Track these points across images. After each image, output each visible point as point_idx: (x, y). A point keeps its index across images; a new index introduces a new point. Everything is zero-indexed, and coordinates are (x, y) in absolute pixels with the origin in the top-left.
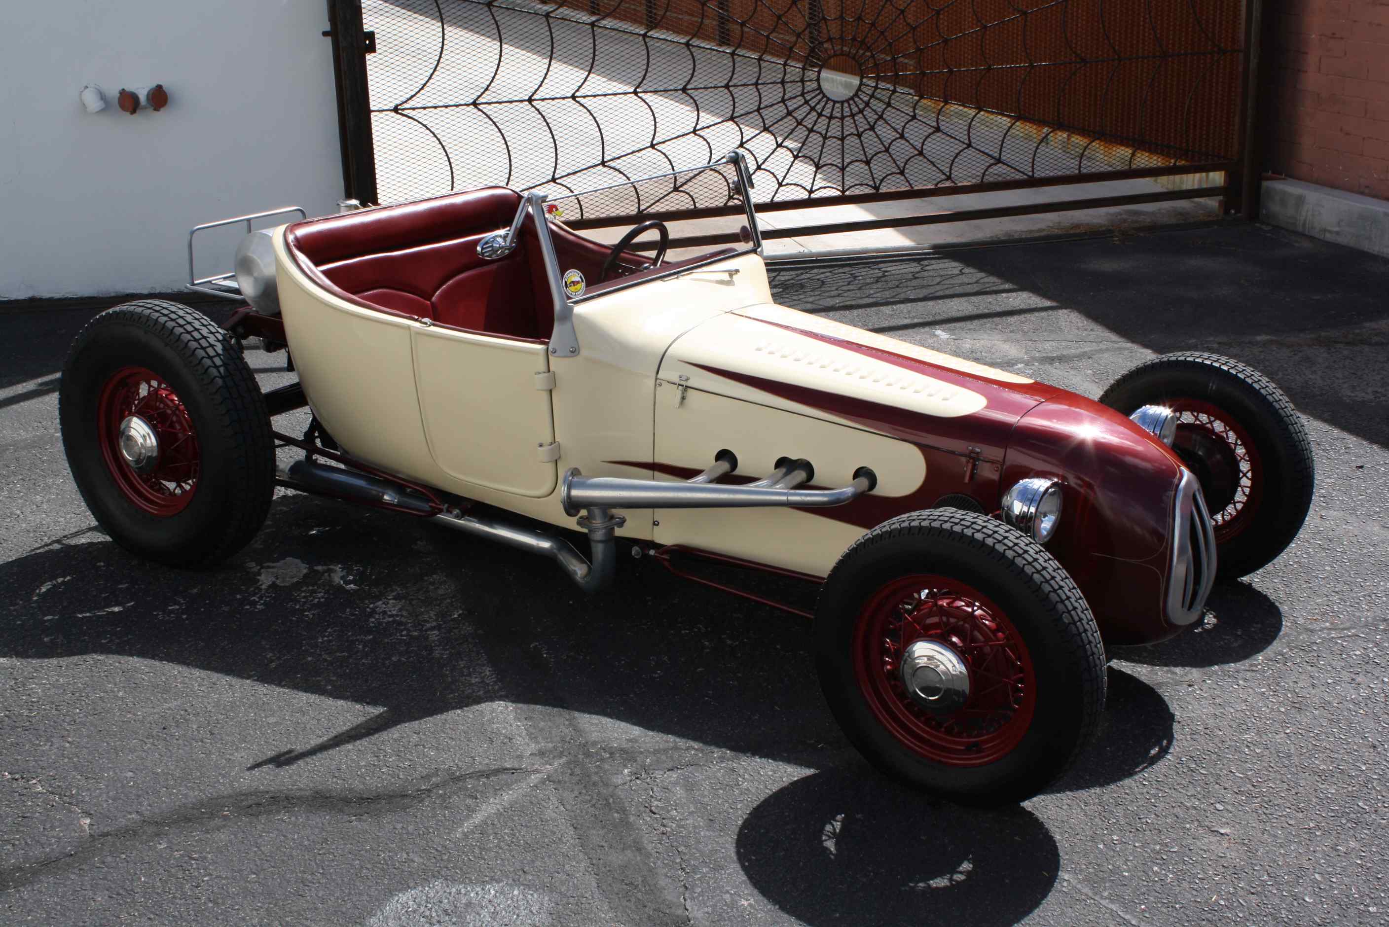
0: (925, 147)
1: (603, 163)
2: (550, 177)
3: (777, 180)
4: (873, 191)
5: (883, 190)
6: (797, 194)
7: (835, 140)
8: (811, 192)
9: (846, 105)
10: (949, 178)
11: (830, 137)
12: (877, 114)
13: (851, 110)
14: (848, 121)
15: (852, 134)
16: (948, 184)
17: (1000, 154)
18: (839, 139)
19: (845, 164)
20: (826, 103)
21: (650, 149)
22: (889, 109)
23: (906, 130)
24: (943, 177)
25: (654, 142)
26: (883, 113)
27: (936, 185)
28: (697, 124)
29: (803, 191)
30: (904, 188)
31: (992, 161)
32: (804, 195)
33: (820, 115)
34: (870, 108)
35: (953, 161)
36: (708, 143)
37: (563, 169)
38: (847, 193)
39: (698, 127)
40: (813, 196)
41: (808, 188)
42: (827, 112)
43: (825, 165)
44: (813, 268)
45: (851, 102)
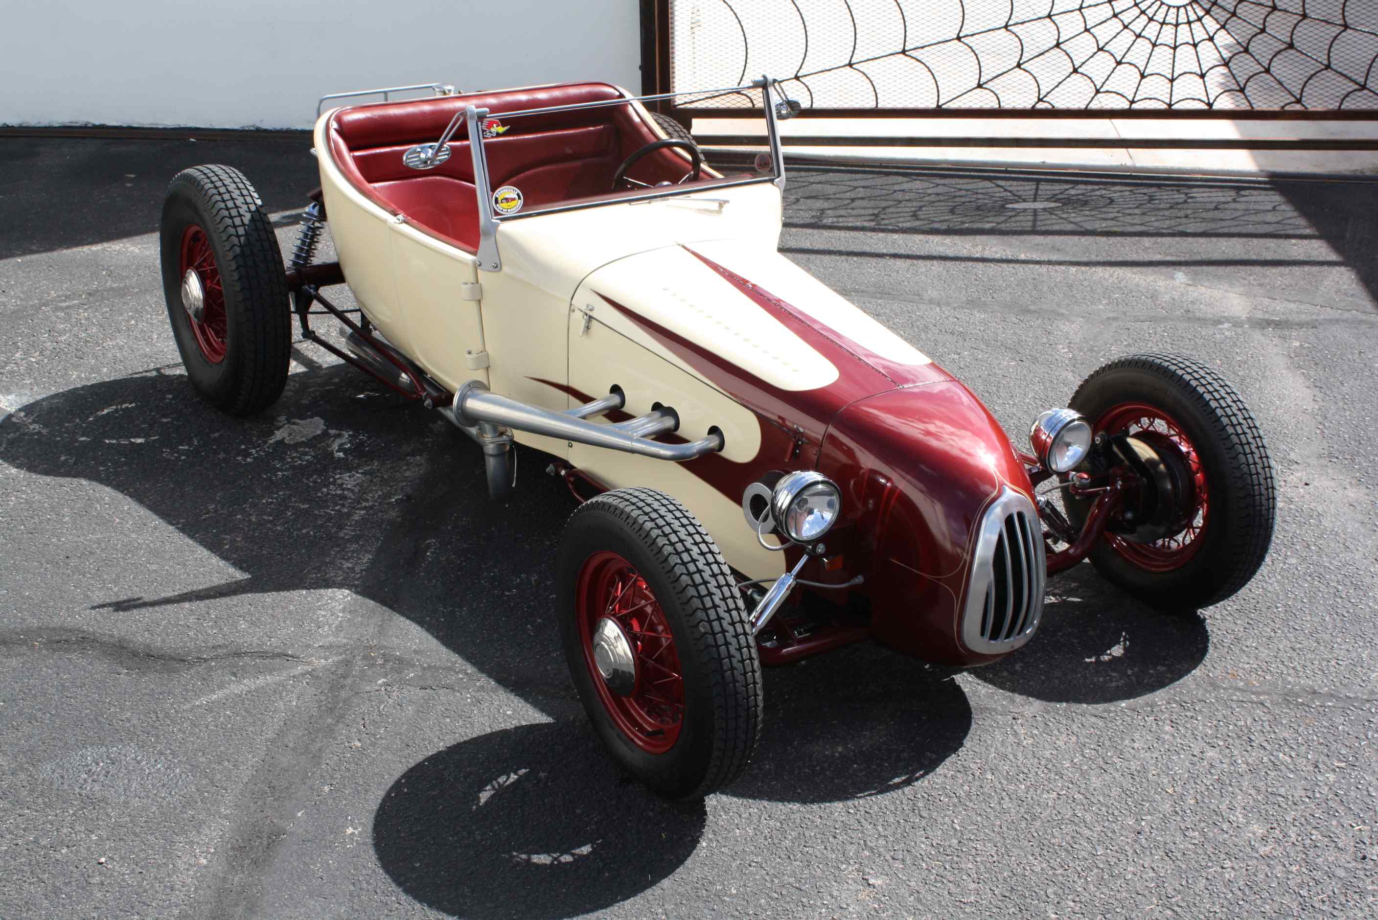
0: (1273, 64)
1: (904, 52)
2: (847, 62)
3: (1095, 86)
4: (1206, 107)
5: (1216, 107)
6: (1117, 102)
7: (1166, 48)
8: (1132, 102)
9: (1182, 10)
10: (1299, 101)
11: (1161, 44)
12: (1218, 23)
13: (1188, 17)
14: (1184, 29)
15: (1187, 43)
16: (1298, 107)
17: (1366, 79)
18: (1171, 48)
19: (1176, 75)
20: (1160, 7)
21: (956, 41)
22: (1234, 18)
23: (1252, 44)
24: (1293, 99)
25: (961, 35)
26: (1226, 23)
27: (1283, 107)
28: (1010, 19)
29: (1124, 100)
30: (1244, 106)
31: (1356, 87)
32: (1125, 105)
33: (1151, 19)
34: (1211, 16)
35: (1306, 82)
36: (1020, 40)
37: (863, 54)
38: (1175, 107)
39: (1011, 23)
40: (1134, 106)
41: (1131, 99)
42: (1160, 17)
43: (1152, 75)
44: (1115, 184)
45: (1189, 8)
